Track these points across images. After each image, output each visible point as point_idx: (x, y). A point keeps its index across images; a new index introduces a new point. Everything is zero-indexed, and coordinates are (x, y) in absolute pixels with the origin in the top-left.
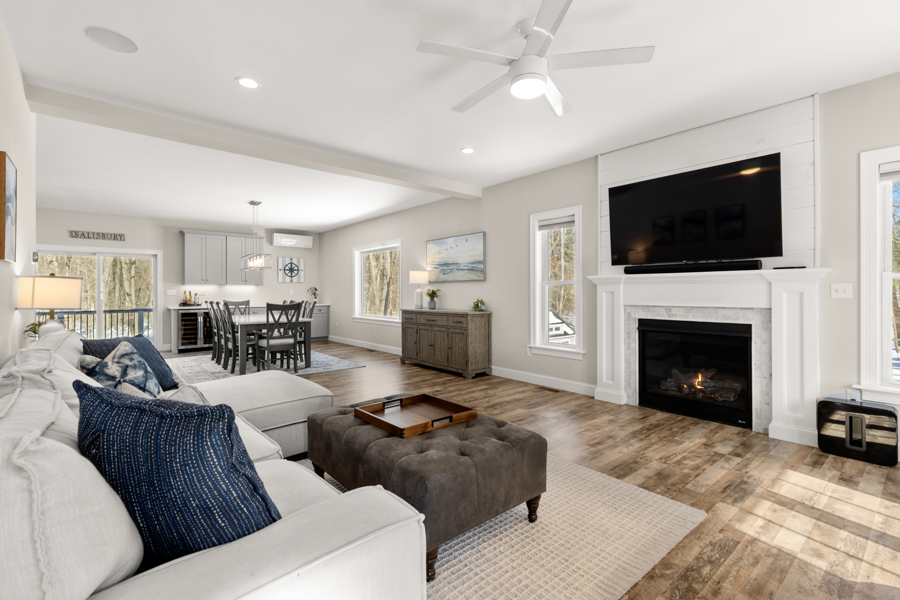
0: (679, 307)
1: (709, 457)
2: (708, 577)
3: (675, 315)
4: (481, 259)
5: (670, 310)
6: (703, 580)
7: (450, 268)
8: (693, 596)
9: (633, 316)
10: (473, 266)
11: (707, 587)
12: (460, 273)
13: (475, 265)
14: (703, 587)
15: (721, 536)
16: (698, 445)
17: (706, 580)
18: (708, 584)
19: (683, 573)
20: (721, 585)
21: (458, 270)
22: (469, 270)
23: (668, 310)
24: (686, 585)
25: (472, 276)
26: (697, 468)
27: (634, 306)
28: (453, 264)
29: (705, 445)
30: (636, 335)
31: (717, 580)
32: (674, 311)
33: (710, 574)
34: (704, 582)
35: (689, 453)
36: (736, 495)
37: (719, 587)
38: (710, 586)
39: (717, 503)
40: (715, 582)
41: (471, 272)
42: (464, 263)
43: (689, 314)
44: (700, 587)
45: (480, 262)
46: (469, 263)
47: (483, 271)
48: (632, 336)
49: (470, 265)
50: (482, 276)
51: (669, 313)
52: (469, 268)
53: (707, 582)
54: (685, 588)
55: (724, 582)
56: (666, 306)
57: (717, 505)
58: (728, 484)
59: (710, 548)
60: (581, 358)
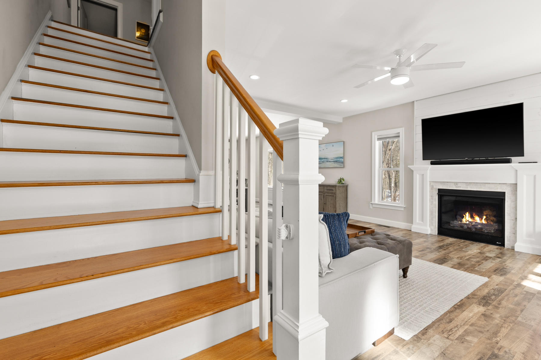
0: (462, 182)
1: (483, 258)
3: (460, 187)
4: (342, 156)
5: (457, 184)
7: (322, 161)
9: (435, 187)
10: (336, 159)
12: (328, 163)
13: (338, 159)
15: (497, 287)
16: (476, 253)
19: (483, 298)
21: (327, 161)
22: (334, 162)
23: (455, 184)
24: (485, 301)
25: (336, 165)
26: (478, 262)
27: (436, 182)
28: (325, 158)
29: (480, 253)
30: (436, 197)
32: (459, 185)
35: (473, 256)
36: (502, 273)
39: (492, 275)
41: (335, 163)
42: (331, 158)
43: (469, 187)
45: (341, 158)
46: (334, 158)
47: (343, 162)
48: (434, 198)
49: (335, 159)
50: (343, 165)
51: (456, 186)
52: (334, 161)
56: (454, 182)
57: (493, 276)
58: (496, 269)
59: (493, 290)
60: (403, 209)
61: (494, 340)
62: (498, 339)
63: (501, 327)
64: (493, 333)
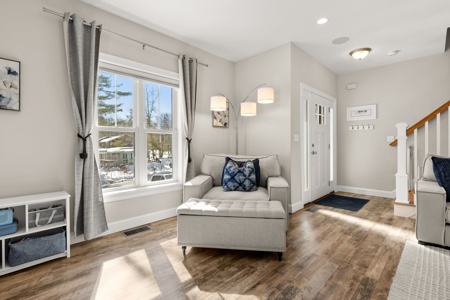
2: (357, 292)
6: (360, 290)
8: (362, 282)
11: (357, 287)
14: (358, 287)
17: (358, 291)
18: (356, 288)
20: (350, 288)
31: (352, 291)
33: (356, 294)
34: (358, 289)
37: (351, 287)
38: (355, 287)
40: (353, 290)
44: (360, 287)
53: (357, 290)
54: (367, 285)
55: (348, 290)
61: (358, 248)
62: (355, 249)
63: (353, 257)
64: (358, 252)
